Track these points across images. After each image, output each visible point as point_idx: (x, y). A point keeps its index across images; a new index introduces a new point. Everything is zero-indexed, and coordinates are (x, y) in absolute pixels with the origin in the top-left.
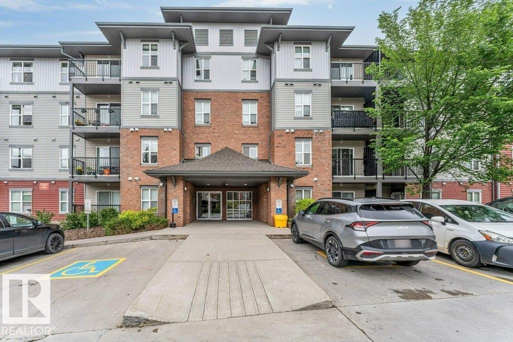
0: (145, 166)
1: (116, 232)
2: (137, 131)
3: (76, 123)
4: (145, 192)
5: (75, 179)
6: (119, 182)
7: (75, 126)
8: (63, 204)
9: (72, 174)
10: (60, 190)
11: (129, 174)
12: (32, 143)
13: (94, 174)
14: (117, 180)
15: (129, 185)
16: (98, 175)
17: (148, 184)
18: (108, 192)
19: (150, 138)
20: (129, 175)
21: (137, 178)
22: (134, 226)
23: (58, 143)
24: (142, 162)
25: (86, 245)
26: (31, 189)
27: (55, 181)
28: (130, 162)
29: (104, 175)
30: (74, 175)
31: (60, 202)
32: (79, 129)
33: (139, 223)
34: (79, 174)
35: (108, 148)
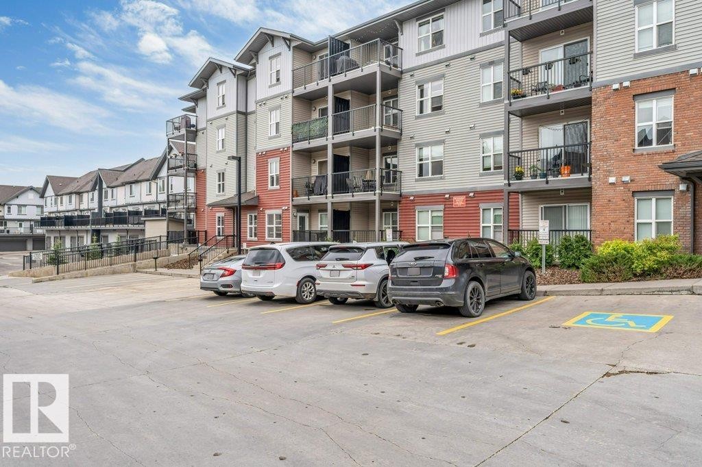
0: (645, 153)
1: (603, 277)
2: (627, 88)
3: (514, 94)
4: (643, 204)
5: (513, 188)
6: (591, 188)
7: (512, 101)
8: (485, 229)
9: (509, 180)
10: (482, 206)
11: (609, 171)
12: (442, 136)
13: (545, 176)
14: (586, 185)
15: (610, 193)
16: (550, 178)
17: (650, 188)
18: (561, 207)
19: (655, 95)
20: (609, 173)
21: (627, 179)
22: (638, 267)
23: (478, 132)
24: (636, 147)
25: (567, 293)
26: (442, 207)
27: (475, 192)
28: (611, 147)
29: (560, 178)
30: (511, 182)
31: (482, 225)
32: (519, 104)
33: (650, 262)
34: (517, 180)
35: (560, 126)
